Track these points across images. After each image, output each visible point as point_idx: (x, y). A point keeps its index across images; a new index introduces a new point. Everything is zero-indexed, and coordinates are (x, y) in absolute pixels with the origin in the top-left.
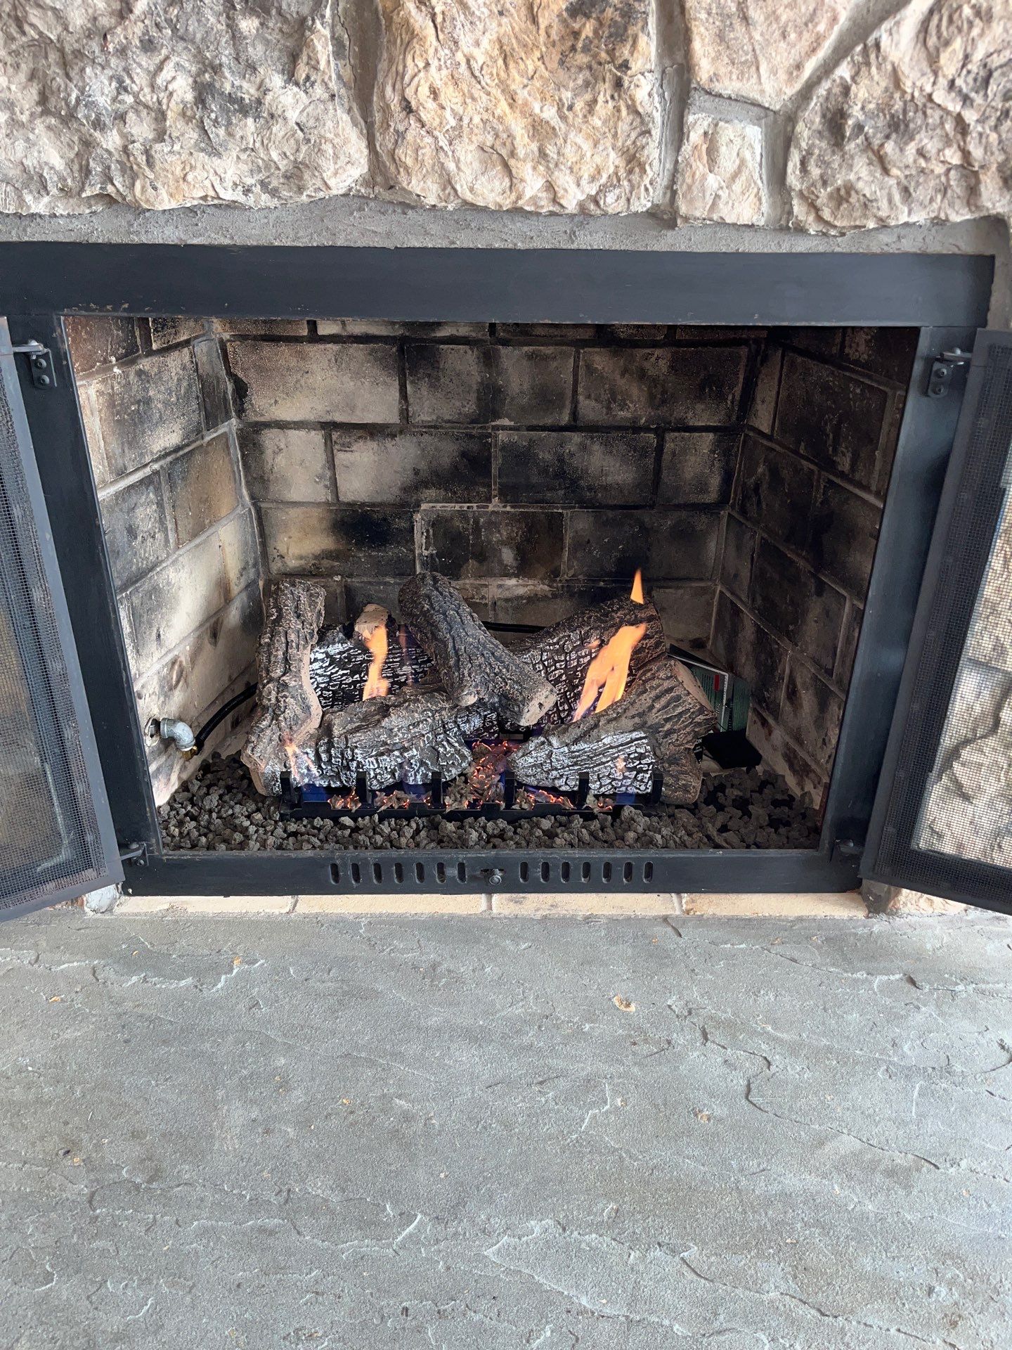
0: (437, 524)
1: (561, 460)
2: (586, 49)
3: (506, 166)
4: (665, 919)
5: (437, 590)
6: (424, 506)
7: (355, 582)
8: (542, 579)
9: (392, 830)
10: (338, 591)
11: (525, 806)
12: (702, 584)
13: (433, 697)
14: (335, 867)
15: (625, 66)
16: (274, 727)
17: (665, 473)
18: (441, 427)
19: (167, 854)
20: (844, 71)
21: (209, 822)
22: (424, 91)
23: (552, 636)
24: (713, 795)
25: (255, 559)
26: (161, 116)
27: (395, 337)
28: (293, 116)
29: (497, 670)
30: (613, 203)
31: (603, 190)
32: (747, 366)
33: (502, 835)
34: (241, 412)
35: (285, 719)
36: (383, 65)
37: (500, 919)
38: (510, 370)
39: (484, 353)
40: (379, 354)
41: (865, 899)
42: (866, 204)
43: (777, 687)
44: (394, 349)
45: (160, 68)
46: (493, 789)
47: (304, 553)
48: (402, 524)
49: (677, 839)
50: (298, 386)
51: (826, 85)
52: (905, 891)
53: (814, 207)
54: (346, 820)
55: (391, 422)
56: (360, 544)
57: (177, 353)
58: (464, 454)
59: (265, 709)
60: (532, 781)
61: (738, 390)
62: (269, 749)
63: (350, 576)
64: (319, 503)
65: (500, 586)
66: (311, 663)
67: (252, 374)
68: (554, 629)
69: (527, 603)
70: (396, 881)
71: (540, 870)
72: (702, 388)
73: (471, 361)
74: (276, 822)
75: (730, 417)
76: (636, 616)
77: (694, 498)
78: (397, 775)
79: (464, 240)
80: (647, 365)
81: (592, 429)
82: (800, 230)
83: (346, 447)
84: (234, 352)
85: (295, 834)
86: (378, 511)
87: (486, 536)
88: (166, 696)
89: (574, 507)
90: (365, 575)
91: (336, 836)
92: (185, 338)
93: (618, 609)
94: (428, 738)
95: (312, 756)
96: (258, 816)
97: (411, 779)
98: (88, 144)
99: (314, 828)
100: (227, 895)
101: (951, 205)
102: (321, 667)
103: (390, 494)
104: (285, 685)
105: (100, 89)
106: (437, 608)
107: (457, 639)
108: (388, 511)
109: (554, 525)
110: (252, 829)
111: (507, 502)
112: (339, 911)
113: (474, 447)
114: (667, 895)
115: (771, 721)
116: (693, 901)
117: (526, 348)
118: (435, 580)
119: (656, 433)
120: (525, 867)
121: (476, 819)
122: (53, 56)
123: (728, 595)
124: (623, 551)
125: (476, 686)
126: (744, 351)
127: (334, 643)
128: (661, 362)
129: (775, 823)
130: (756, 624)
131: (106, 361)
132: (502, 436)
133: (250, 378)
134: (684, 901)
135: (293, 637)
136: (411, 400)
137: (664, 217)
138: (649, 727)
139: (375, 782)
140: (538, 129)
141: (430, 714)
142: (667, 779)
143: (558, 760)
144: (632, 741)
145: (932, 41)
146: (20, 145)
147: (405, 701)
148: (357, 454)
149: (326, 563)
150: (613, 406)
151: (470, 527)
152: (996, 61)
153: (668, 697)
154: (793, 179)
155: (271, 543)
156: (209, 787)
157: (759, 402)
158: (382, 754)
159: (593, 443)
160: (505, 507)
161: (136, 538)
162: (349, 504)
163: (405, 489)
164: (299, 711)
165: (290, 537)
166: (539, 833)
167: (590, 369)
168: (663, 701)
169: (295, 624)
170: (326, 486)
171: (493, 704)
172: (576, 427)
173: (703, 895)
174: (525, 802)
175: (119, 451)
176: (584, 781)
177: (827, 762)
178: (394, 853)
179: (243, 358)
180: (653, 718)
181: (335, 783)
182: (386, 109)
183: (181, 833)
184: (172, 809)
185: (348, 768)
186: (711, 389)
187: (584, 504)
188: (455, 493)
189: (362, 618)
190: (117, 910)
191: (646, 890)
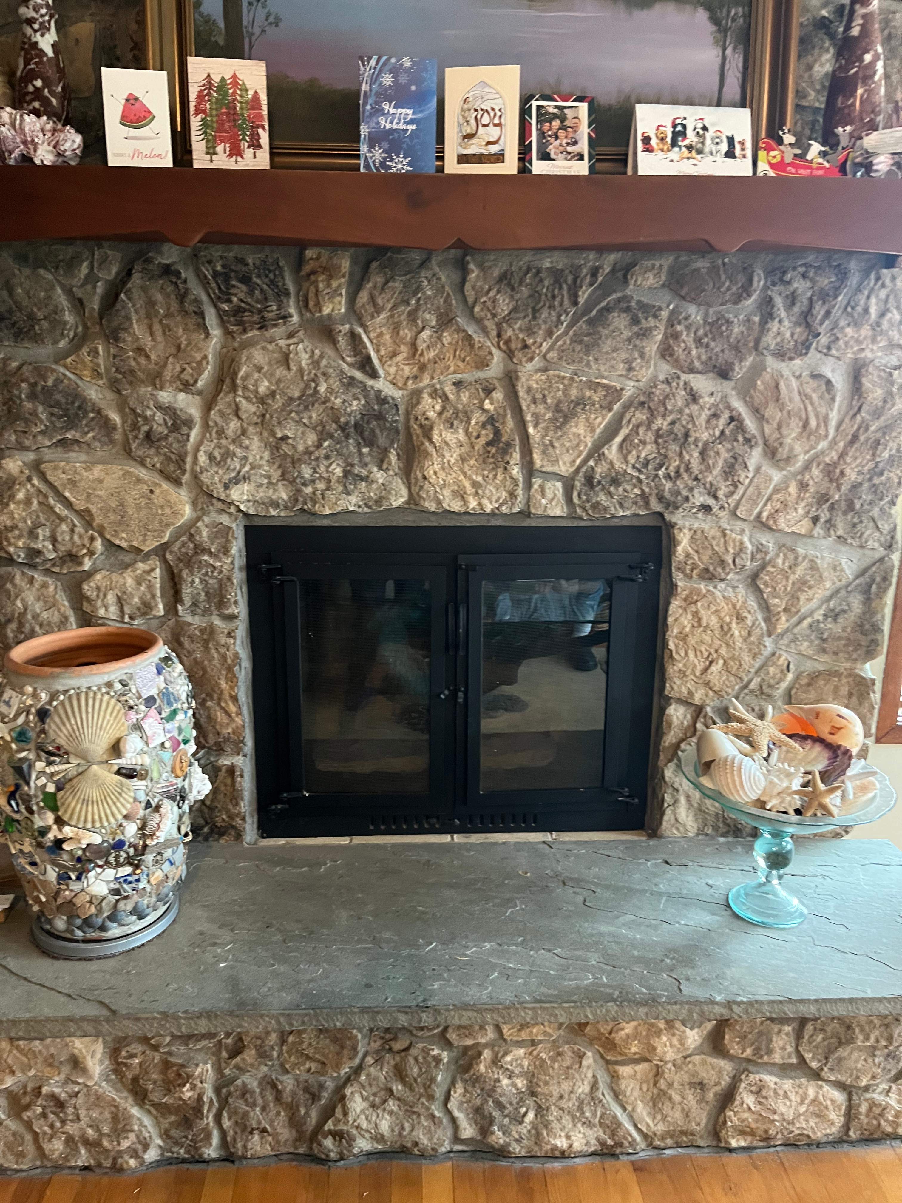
2: (493, 457)
3: (463, 497)
4: (544, 842)
15: (508, 463)
20: (591, 463)
22: (432, 472)
26: (329, 481)
28: (381, 481)
30: (504, 509)
31: (501, 505)
36: (416, 464)
37: (459, 843)
42: (606, 509)
45: (330, 465)
51: (585, 468)
53: (584, 509)
79: (444, 523)
82: (581, 518)
98: (299, 491)
101: (640, 508)
105: (307, 472)
114: (545, 833)
116: (558, 835)
120: (470, 817)
122: (289, 460)
134: (554, 835)
137: (526, 513)
140: (475, 485)
145: (625, 451)
146: (271, 491)
152: (650, 457)
154: (576, 500)
182: (417, 479)
191: (534, 830)
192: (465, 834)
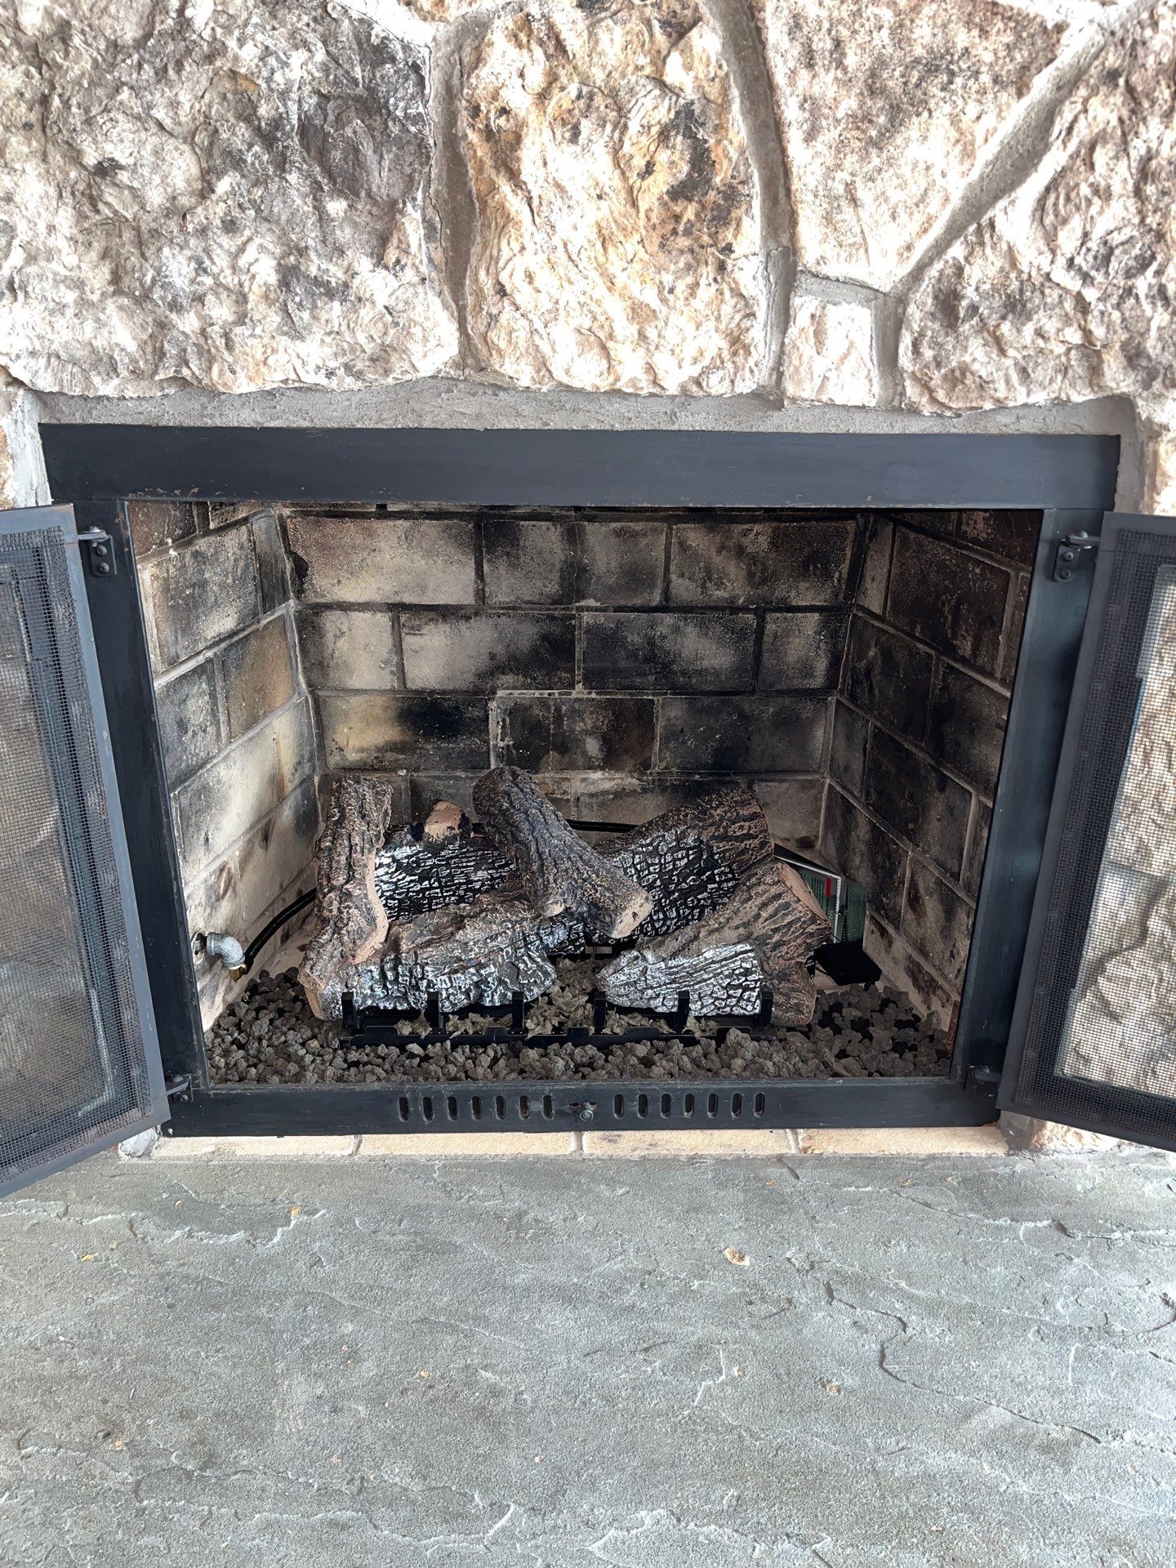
0: (516, 714)
1: (651, 642)
2: (688, 232)
3: (604, 348)
4: (780, 1159)
5: (517, 786)
6: (500, 693)
7: (421, 776)
8: (630, 772)
9: (467, 1059)
10: (403, 787)
11: (617, 1030)
12: (809, 777)
13: (513, 906)
14: (404, 1103)
15: (728, 249)
16: (336, 942)
17: (766, 655)
18: (521, 609)
19: (213, 1088)
20: (957, 251)
21: (259, 1051)
22: (519, 277)
23: (644, 837)
24: (828, 1016)
25: (312, 752)
26: (242, 298)
27: (471, 513)
28: (382, 300)
29: (585, 875)
30: (717, 385)
31: (706, 371)
32: (854, 541)
33: (591, 1065)
34: (300, 592)
35: (348, 932)
36: (475, 250)
37: (592, 1160)
38: (597, 547)
39: (568, 530)
40: (454, 531)
41: (1005, 1134)
42: (983, 385)
43: (897, 891)
44: (471, 526)
45: (242, 249)
46: (580, 1012)
47: (365, 745)
48: (477, 713)
49: (791, 1067)
50: (364, 564)
51: (938, 266)
52: (1050, 1125)
53: (927, 388)
54: (414, 1048)
55: (466, 603)
56: (428, 735)
57: (234, 531)
58: (545, 637)
59: (325, 921)
60: (625, 1002)
61: (845, 568)
62: (330, 967)
63: (417, 770)
64: (385, 691)
65: (583, 780)
66: (377, 869)
67: (314, 552)
68: (647, 829)
69: (614, 799)
70: (473, 1117)
71: (636, 1103)
72: (805, 565)
73: (553, 538)
74: (335, 1050)
75: (837, 596)
76: (738, 814)
77: (796, 683)
78: (472, 995)
79: (558, 422)
80: (745, 541)
81: (685, 609)
82: (914, 411)
83: (416, 630)
84: (295, 529)
85: (356, 1064)
86: (449, 699)
87: (569, 725)
88: (213, 907)
89: (666, 694)
90: (433, 768)
91: (403, 1066)
92: (244, 515)
93: (718, 806)
94: (507, 952)
95: (376, 975)
96: (315, 1044)
97: (488, 999)
98: (162, 325)
99: (379, 1057)
100: (280, 1135)
101: (1073, 385)
102: (387, 873)
103: (463, 680)
104: (349, 895)
105: (177, 267)
106: (517, 806)
107: (541, 842)
108: (460, 698)
109: (644, 714)
110: (309, 1058)
111: (592, 688)
112: (409, 1153)
113: (555, 629)
114: (781, 1131)
115: (891, 930)
116: (810, 1138)
117: (614, 525)
118: (514, 775)
119: (755, 614)
120: (619, 1100)
121: (561, 1045)
122: (128, 235)
123: (839, 789)
124: (721, 741)
125: (563, 894)
126: (851, 526)
127: (401, 846)
128: (761, 539)
129: (899, 1047)
130: (870, 822)
131: (162, 543)
132: (587, 618)
133: (311, 556)
134: (800, 1137)
135: (357, 840)
136: (488, 580)
137: (770, 397)
138: (755, 939)
139: (447, 1004)
140: (639, 313)
141: (510, 926)
142: (777, 998)
143: (653, 977)
144: (737, 955)
145: (1049, 219)
146: (89, 326)
147: (482, 911)
148: (426, 637)
149: (390, 756)
150: (708, 585)
151: (551, 715)
152: (1117, 238)
153: (776, 904)
154: (905, 360)
155: (329, 734)
156: (258, 1010)
157: (868, 579)
158: (456, 972)
159: (686, 624)
160: (589, 693)
161: (186, 732)
162: (416, 692)
163: (479, 676)
164: (363, 924)
165: (351, 728)
166: (634, 1060)
167: (683, 545)
168: (770, 909)
169: (359, 825)
170: (392, 672)
171: (581, 914)
172: (668, 607)
173: (821, 1131)
174: (616, 1025)
175: (171, 639)
176: (684, 1000)
177: (956, 977)
178: (471, 1086)
179: (305, 536)
180: (760, 928)
181: (401, 1005)
182: (479, 294)
183: (227, 1064)
184: (217, 1035)
185: (417, 988)
186: (815, 567)
187: (677, 690)
188: (535, 679)
189: (433, 817)
190: (155, 1153)
191: (757, 1125)
192: (607, 1133)
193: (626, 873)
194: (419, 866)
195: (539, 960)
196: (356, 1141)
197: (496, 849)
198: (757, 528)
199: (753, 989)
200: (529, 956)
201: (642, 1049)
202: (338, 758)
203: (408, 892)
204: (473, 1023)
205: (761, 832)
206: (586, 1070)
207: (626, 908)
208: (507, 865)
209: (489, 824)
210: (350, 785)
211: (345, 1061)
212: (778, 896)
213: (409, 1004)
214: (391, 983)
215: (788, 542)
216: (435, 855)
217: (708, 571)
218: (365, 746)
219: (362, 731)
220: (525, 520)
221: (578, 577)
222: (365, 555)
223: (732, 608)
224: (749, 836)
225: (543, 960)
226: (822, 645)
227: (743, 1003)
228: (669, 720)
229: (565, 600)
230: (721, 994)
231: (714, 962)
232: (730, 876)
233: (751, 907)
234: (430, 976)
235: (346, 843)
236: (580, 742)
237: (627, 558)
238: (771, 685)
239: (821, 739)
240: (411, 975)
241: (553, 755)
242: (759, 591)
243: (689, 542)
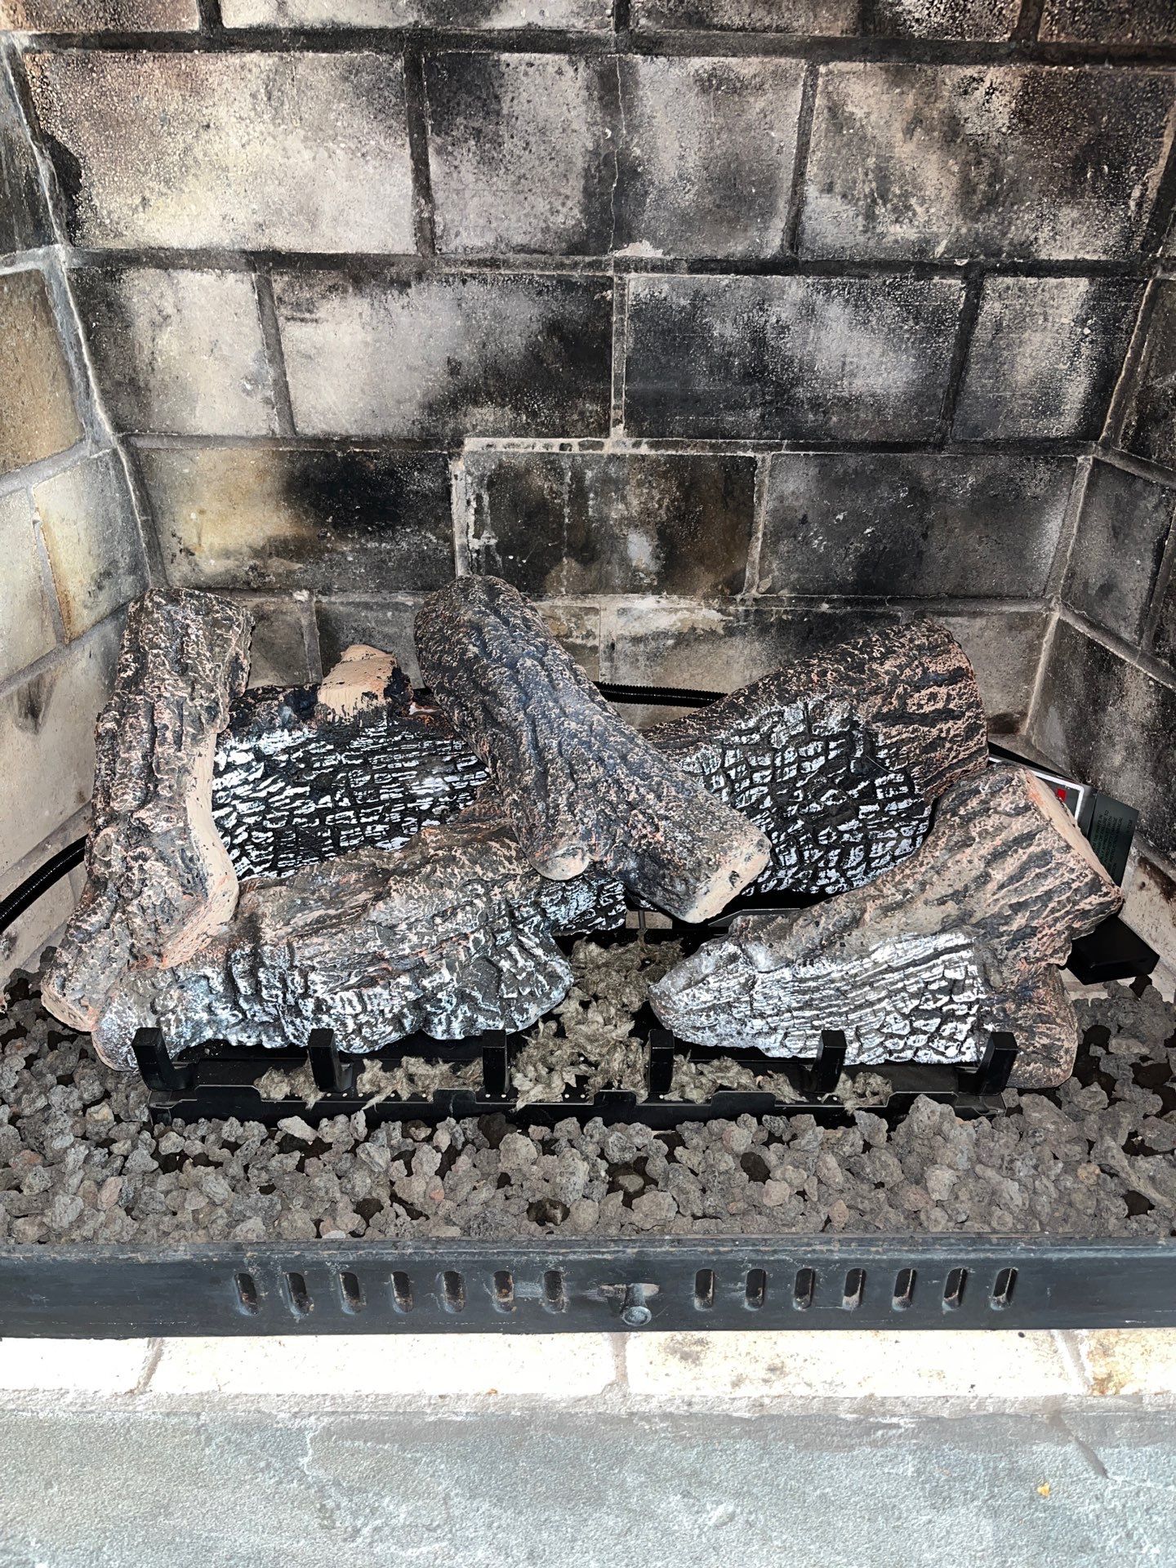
0: (499, 482)
1: (758, 340)
4: (1055, 1414)
5: (497, 613)
6: (471, 444)
7: (335, 603)
8: (706, 597)
9: (395, 1155)
10: (302, 623)
11: (693, 1095)
12: (1024, 609)
13: (487, 852)
16: (117, 929)
17: (975, 368)
18: (506, 264)
23: (743, 714)
25: (135, 556)
27: (398, 31)
29: (633, 795)
33: (641, 1169)
34: (72, 226)
35: (143, 910)
37: (649, 1417)
38: (660, 119)
39: (601, 76)
40: (365, 78)
44: (399, 64)
46: (619, 1055)
47: (231, 544)
48: (429, 483)
54: (296, 1126)
55: (398, 250)
56: (342, 526)
58: (553, 328)
60: (708, 1039)
62: (105, 982)
63: (327, 591)
64: (256, 438)
65: (623, 612)
66: (218, 773)
67: (86, 132)
68: (748, 699)
69: (675, 646)
70: (397, 1305)
71: (742, 1284)
72: (1078, 166)
74: (141, 1128)
75: (1128, 240)
76: (925, 670)
77: (1026, 427)
78: (407, 1023)
80: (966, 107)
81: (829, 268)
83: (304, 311)
84: (43, 79)
86: (376, 456)
87: (599, 510)
89: (779, 447)
90: (355, 588)
91: (267, 1167)
93: (884, 657)
94: (476, 941)
95: (217, 983)
96: (102, 1113)
97: (440, 1029)
99: (223, 1145)
102: (246, 782)
103: (401, 418)
104: (142, 832)
106: (496, 653)
107: (542, 725)
108: (397, 453)
109: (737, 485)
110: (78, 1153)
111: (641, 435)
113: (575, 310)
114: (1041, 1334)
116: (1105, 1351)
117: (696, 62)
118: (492, 592)
119: (965, 278)
120: (705, 1278)
121: (583, 1123)
123: (1082, 628)
124: (874, 539)
125: (586, 836)
127: (271, 729)
128: (997, 102)
132: (637, 285)
133: (83, 142)
134: (1084, 1349)
135: (166, 717)
136: (439, 196)
138: (977, 925)
139: (357, 1041)
141: (481, 891)
143: (766, 997)
144: (937, 954)
147: (426, 861)
148: (327, 327)
149: (277, 565)
150: (880, 210)
151: (565, 489)
153: (1022, 855)
155: (166, 524)
158: (372, 982)
159: (829, 300)
160: (637, 445)
162: (316, 440)
163: (431, 408)
164: (174, 890)
165: (202, 512)
166: (727, 1162)
167: (837, 115)
168: (1011, 864)
169: (172, 687)
170: (267, 401)
172: (795, 262)
174: (689, 1085)
176: (833, 1039)
179: (62, 93)
180: (987, 903)
181: (270, 1039)
185: (297, 1010)
186: (1098, 172)
187: (802, 439)
188: (534, 414)
189: (338, 674)
191: (994, 1323)
192: (679, 1335)
193: (708, 786)
194: (310, 768)
195: (539, 952)
196: (150, 1353)
197: (458, 737)
198: (994, 74)
199: (963, 1019)
200: (521, 945)
201: (742, 1134)
202: (186, 568)
203: (292, 816)
204: (411, 1078)
205: (969, 706)
206: (632, 1182)
207: (718, 865)
208: (480, 765)
209: (441, 688)
210: (158, 606)
211: (155, 1154)
212: (1027, 838)
213: (285, 1037)
214: (247, 999)
215: (1051, 112)
216: (341, 746)
217: (883, 177)
218: (231, 547)
219: (223, 517)
220: (511, 49)
221: (621, 192)
222: (189, 139)
223: (922, 265)
224: (947, 714)
225: (548, 950)
226: (1085, 350)
227: (939, 1044)
228: (781, 499)
229: (593, 245)
230: (900, 1027)
231: (891, 970)
232: (905, 789)
233: (969, 862)
234: (321, 991)
235: (144, 723)
236: (616, 542)
237: (721, 145)
238: (977, 430)
239: (1055, 537)
240: (285, 986)
241: (568, 566)
242: (979, 226)
243: (850, 108)
